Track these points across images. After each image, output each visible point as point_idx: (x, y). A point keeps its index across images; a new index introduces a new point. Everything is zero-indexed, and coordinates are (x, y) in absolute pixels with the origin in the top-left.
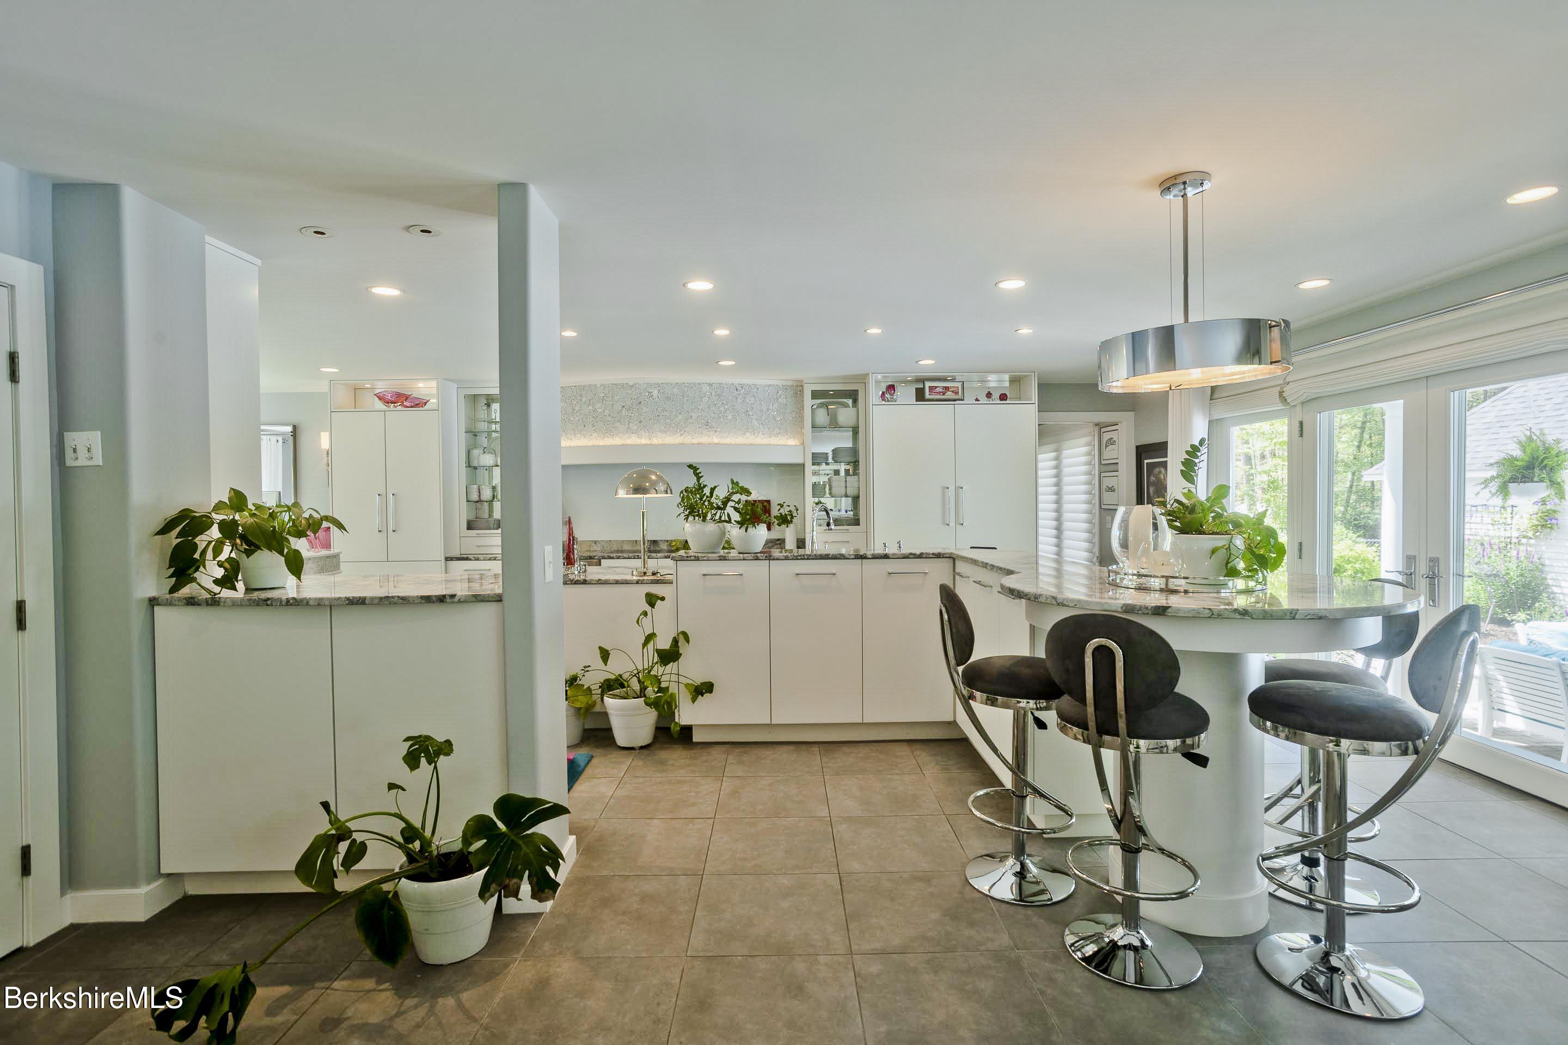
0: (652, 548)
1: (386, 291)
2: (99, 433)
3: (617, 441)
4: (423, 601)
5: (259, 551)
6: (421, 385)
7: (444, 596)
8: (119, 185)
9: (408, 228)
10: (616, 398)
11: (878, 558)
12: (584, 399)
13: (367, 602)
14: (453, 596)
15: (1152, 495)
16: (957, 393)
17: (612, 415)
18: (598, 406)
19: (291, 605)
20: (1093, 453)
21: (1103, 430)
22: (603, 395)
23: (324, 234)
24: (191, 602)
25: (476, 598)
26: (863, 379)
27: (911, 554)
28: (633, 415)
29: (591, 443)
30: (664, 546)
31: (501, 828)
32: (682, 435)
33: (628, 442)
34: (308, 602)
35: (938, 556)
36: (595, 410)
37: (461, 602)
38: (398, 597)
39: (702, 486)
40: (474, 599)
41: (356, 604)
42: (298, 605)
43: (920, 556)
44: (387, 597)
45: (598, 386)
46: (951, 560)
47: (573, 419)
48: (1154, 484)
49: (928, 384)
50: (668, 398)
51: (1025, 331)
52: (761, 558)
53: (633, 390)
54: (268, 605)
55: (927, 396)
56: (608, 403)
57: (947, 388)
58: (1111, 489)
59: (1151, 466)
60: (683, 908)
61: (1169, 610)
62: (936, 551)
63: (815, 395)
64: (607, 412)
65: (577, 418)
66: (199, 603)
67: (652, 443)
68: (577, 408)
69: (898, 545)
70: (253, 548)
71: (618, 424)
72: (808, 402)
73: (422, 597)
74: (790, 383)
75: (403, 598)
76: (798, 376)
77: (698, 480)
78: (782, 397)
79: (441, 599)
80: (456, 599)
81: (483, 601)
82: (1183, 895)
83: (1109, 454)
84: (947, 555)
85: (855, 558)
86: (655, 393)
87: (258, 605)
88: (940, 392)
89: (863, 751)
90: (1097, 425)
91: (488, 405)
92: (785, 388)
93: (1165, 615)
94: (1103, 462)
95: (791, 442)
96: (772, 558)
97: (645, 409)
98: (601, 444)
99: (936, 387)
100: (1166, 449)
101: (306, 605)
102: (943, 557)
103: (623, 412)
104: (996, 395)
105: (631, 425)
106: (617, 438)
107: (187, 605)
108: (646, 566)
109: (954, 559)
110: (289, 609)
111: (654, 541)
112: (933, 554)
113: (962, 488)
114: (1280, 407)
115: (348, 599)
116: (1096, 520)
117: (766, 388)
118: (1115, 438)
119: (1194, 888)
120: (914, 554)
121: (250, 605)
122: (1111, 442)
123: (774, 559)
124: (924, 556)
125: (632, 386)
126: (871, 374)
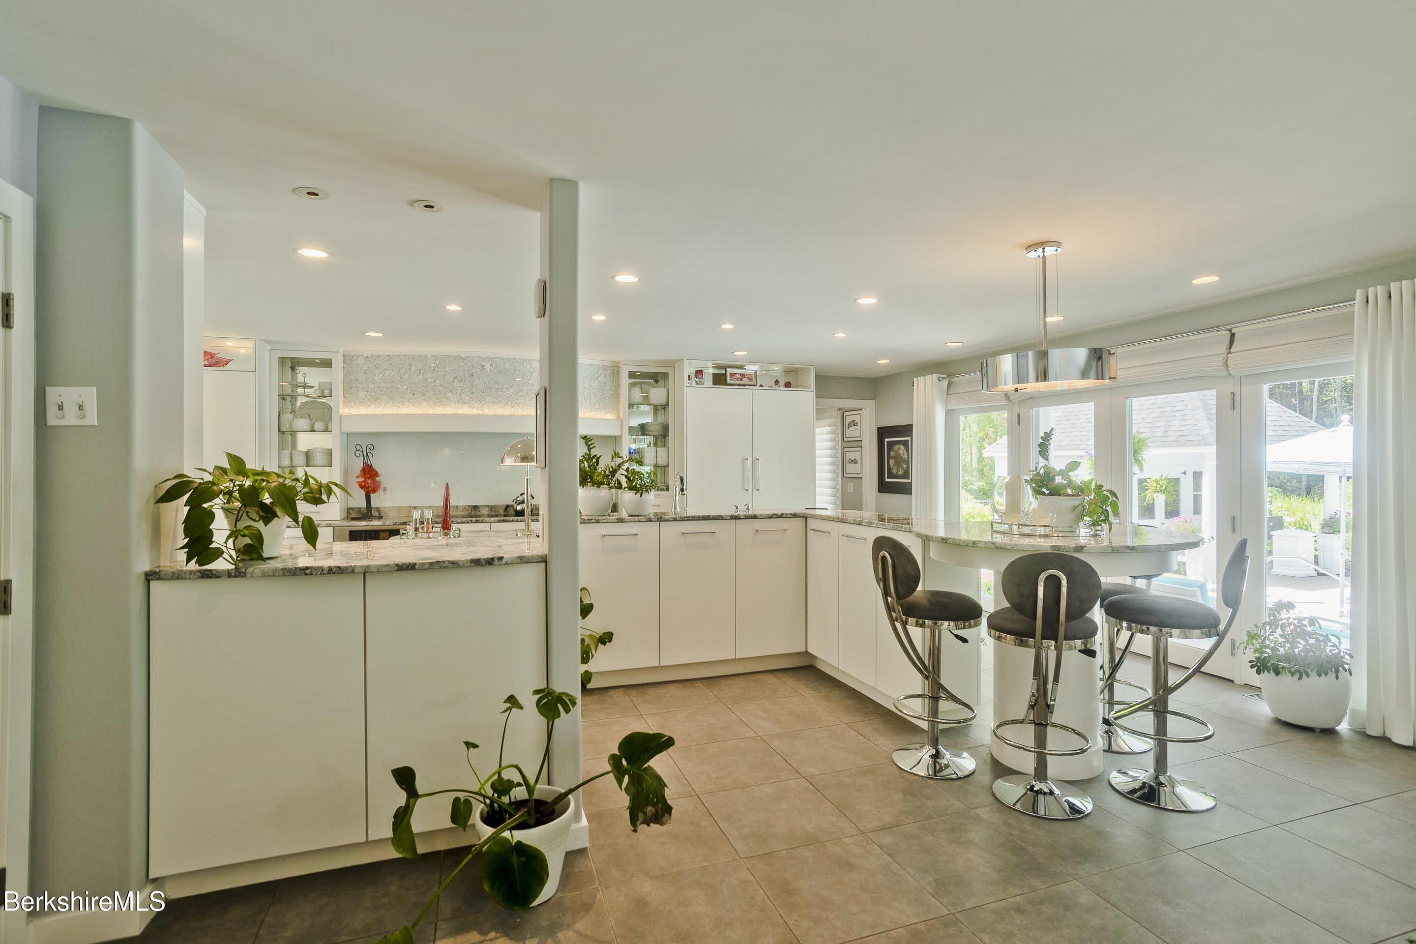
0: (473, 513)
1: (313, 253)
2: (95, 389)
3: (448, 410)
4: (473, 565)
5: (276, 518)
6: (230, 344)
7: (493, 559)
8: (132, 120)
9: (412, 203)
10: (448, 369)
11: (748, 518)
12: (413, 368)
13: (417, 567)
14: (501, 558)
15: (892, 466)
16: (751, 380)
17: (443, 386)
18: (429, 375)
19: (334, 573)
20: (837, 432)
21: (846, 414)
22: (434, 365)
23: (317, 195)
24: (207, 574)
25: (521, 560)
26: (673, 364)
27: (774, 514)
28: (465, 386)
29: (420, 412)
30: (485, 511)
31: (624, 764)
32: (513, 406)
33: (460, 411)
34: (353, 570)
35: (795, 516)
36: (425, 380)
37: (508, 564)
38: (448, 561)
39: (592, 456)
40: (519, 561)
41: (406, 570)
42: (342, 573)
43: (781, 516)
44: (438, 562)
45: (429, 356)
46: (804, 519)
47: (401, 387)
48: (893, 458)
49: (729, 371)
50: (500, 372)
51: (840, 335)
52: (654, 520)
53: (466, 362)
54: (306, 574)
55: (729, 381)
56: (439, 373)
57: (743, 375)
58: (854, 461)
59: (891, 445)
60: (704, 823)
61: (1085, 549)
62: (793, 512)
63: (632, 375)
64: (438, 382)
65: (405, 387)
66: (218, 575)
67: (484, 413)
68: (406, 377)
69: (746, 507)
70: (270, 515)
71: (450, 395)
72: (625, 381)
73: (472, 561)
74: (609, 364)
75: (453, 563)
76: (615, 358)
77: (589, 450)
78: (602, 376)
79: (490, 562)
80: (504, 561)
81: (527, 562)
82: (1083, 751)
83: (852, 433)
84: (800, 515)
85: (730, 519)
86: (488, 366)
87: (294, 575)
88: (739, 378)
89: (741, 681)
90: (840, 409)
91: (293, 369)
92: (605, 368)
93: (1082, 552)
94: (845, 440)
95: (609, 416)
96: (662, 520)
97: (477, 381)
98: (431, 413)
99: (735, 374)
100: (912, 430)
101: (352, 573)
102: (798, 517)
103: (455, 383)
104: (782, 383)
105: (463, 395)
106: (449, 408)
107: (202, 577)
108: (530, 529)
109: (806, 518)
110: (332, 577)
111: (475, 506)
112: (791, 514)
113: (758, 459)
114: (1005, 402)
115: (397, 565)
116: (839, 486)
117: (589, 367)
118: (858, 421)
119: (1088, 746)
120: (777, 515)
121: (284, 575)
122: (853, 423)
123: (664, 521)
124: (784, 516)
125: (464, 359)
126: (685, 360)
